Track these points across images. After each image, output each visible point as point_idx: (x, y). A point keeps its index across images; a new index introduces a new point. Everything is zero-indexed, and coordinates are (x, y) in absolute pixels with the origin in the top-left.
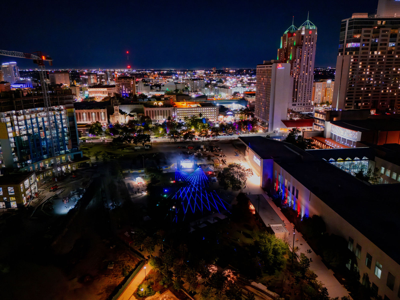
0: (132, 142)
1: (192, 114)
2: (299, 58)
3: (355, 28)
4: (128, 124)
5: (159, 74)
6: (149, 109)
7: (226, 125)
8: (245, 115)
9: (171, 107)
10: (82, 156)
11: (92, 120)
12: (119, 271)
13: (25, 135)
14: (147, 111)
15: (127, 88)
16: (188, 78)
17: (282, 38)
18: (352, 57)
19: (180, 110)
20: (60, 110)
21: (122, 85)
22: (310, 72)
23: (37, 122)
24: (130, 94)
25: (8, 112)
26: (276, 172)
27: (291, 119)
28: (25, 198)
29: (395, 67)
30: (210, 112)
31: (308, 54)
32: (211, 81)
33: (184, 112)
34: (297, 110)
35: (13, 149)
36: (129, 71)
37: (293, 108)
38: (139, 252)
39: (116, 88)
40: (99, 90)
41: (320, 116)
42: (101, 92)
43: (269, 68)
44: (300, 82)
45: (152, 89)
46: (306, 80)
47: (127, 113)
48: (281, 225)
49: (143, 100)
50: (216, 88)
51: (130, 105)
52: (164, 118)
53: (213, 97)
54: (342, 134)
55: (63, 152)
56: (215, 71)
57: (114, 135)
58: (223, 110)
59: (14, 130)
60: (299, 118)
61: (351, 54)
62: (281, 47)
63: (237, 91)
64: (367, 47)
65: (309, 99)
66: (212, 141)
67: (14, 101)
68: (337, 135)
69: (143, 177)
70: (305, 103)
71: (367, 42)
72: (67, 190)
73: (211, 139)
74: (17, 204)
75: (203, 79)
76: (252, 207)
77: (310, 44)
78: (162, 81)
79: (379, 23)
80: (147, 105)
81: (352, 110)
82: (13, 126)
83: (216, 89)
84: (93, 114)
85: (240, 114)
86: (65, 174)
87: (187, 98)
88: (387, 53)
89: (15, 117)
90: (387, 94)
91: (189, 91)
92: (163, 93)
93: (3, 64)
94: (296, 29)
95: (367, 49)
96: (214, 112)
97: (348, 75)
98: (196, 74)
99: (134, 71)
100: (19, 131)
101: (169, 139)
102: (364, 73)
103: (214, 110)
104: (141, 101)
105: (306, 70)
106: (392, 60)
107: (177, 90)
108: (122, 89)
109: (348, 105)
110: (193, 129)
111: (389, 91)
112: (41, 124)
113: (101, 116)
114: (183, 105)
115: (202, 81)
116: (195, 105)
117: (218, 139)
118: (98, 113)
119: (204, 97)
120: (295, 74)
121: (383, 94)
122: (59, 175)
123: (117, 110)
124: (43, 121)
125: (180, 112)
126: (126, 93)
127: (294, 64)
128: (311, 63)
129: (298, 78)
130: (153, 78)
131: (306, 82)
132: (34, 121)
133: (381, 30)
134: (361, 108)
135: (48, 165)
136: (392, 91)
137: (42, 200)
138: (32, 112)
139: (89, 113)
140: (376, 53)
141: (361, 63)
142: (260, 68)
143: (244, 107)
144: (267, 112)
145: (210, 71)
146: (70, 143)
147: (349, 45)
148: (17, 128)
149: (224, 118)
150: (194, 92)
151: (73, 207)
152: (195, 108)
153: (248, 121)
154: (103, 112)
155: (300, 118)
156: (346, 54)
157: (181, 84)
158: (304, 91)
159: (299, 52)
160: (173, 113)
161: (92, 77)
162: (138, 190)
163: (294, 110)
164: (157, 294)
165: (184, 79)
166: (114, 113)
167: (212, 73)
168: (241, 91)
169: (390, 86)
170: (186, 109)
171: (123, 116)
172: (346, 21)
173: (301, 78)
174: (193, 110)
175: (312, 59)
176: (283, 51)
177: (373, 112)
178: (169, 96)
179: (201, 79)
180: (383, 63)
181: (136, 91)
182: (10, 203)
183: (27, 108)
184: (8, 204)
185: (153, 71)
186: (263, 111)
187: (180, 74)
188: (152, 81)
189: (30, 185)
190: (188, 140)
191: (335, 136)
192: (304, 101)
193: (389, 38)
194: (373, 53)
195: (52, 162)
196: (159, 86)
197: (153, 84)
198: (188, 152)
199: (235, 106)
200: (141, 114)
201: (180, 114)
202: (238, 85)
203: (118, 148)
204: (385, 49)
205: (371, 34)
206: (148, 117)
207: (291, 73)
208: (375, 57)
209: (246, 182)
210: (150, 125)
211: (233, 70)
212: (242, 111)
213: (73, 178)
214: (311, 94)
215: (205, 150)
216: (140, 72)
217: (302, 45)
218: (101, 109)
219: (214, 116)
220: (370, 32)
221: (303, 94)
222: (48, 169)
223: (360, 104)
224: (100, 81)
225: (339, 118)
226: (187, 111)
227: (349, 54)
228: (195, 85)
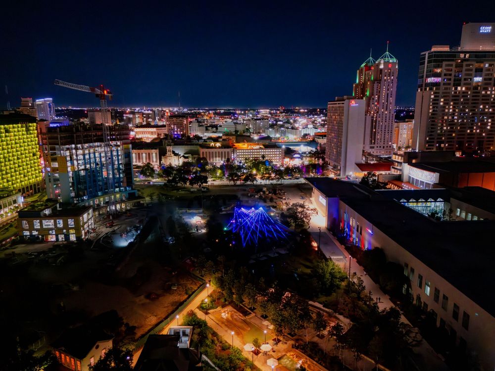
0: (188, 184)
1: (254, 156)
2: (377, 94)
3: (435, 61)
4: (182, 166)
5: (215, 114)
6: (205, 150)
7: (292, 168)
8: (315, 159)
9: (230, 148)
10: (137, 195)
11: (142, 161)
12: (183, 291)
13: (83, 170)
14: (203, 153)
15: (179, 128)
16: (249, 118)
17: (358, 71)
18: (432, 93)
19: (240, 151)
20: (117, 146)
21: (174, 125)
22: (390, 110)
23: (95, 157)
24: (183, 135)
25: (67, 146)
26: (342, 211)
27: (367, 163)
28: (83, 232)
29: (483, 104)
30: (274, 154)
31: (388, 90)
32: (277, 121)
33: (245, 154)
34: (375, 154)
35: (71, 184)
36: (179, 109)
37: (371, 151)
38: (201, 277)
39: (166, 128)
40: (148, 130)
41: (398, 158)
42: (149, 132)
43: (341, 105)
44: (379, 121)
45: (207, 130)
46: (386, 119)
47: (180, 155)
48: (342, 257)
49: (199, 141)
50: (282, 129)
51: (184, 146)
52: (221, 160)
53: (279, 139)
54: (420, 176)
55: (117, 189)
56: (282, 111)
57: (168, 177)
58: (289, 153)
59: (73, 164)
60: (376, 162)
61: (431, 89)
62: (357, 81)
63: (307, 133)
64: (448, 82)
65: (389, 140)
66: (276, 185)
67: (75, 135)
68: (415, 178)
69: (201, 217)
70: (385, 145)
71: (449, 77)
72: (123, 226)
73: (274, 182)
74: (76, 237)
75: (267, 119)
76: (315, 244)
77: (390, 79)
78: (218, 121)
79: (462, 56)
80: (203, 146)
81: (434, 152)
82: (71, 159)
83: (282, 131)
84: (144, 155)
85: (309, 157)
86: (119, 212)
87: (249, 139)
88: (472, 88)
89: (74, 151)
90: (474, 134)
91: (250, 133)
92: (221, 135)
93: (37, 100)
94: (374, 62)
95: (449, 84)
96: (280, 154)
97: (429, 113)
98: (259, 114)
99: (185, 110)
100: (78, 166)
101: (228, 182)
102: (447, 110)
103: (279, 152)
104: (195, 141)
105: (385, 108)
106: (479, 96)
107: (236, 131)
108: (173, 130)
109: (429, 146)
110: (254, 172)
111: (476, 131)
112: (98, 160)
113: (152, 157)
114: (244, 146)
115: (266, 120)
116: (258, 147)
117: (282, 183)
118: (149, 154)
119: (268, 138)
120: (372, 112)
121: (469, 134)
122: (114, 214)
123: (170, 151)
124: (100, 157)
125: (240, 154)
126: (177, 134)
127: (371, 100)
128: (392, 100)
129: (376, 117)
130: (208, 118)
131: (386, 122)
132: (92, 155)
133: (465, 63)
134: (444, 150)
135: (102, 203)
136: (480, 131)
137: (100, 235)
138: (90, 147)
139: (139, 154)
140: (459, 88)
141: (442, 100)
142: (332, 105)
143: (314, 149)
144: (339, 154)
145: (276, 110)
146: (125, 180)
147: (430, 80)
148: (75, 162)
149: (290, 161)
150: (256, 133)
151: (132, 240)
152: (257, 149)
153: (318, 164)
154: (154, 153)
155: (378, 161)
156: (426, 89)
157: (242, 125)
158: (383, 132)
159: (377, 87)
160: (232, 155)
161: (137, 116)
162: (197, 228)
163: (372, 153)
164: (219, 308)
165: (245, 119)
166: (166, 154)
167: (278, 112)
168: (312, 132)
169: (477, 126)
170: (247, 151)
171: (176, 158)
172: (425, 54)
173: (379, 117)
174: (255, 152)
175: (392, 95)
176: (360, 87)
177: (458, 154)
178: (228, 137)
179: (265, 119)
180: (468, 100)
181: (189, 132)
182: (69, 236)
183: (85, 143)
184: (67, 237)
185: (208, 110)
186: (335, 153)
187: (240, 114)
188: (207, 122)
189: (88, 220)
190: (249, 183)
191: (413, 179)
192: (384, 144)
193: (473, 72)
194: (456, 89)
195: (107, 199)
196: (216, 127)
197: (208, 125)
198: (249, 195)
199: (303, 149)
200: (196, 156)
201: (240, 156)
202: (309, 126)
203: (173, 190)
204: (470, 84)
205: (453, 68)
206: (204, 159)
207: (367, 112)
208: (459, 93)
209: (310, 222)
210: (207, 167)
211: (305, 109)
212: (312, 155)
213: (129, 216)
214: (391, 135)
215: (267, 193)
216: (192, 111)
217: (381, 80)
218: (152, 149)
219: (279, 159)
220: (452, 65)
221: (383, 135)
222: (103, 207)
223: (442, 145)
224: (147, 121)
225: (419, 160)
226: (248, 152)
227: (429, 90)
228: (257, 125)
